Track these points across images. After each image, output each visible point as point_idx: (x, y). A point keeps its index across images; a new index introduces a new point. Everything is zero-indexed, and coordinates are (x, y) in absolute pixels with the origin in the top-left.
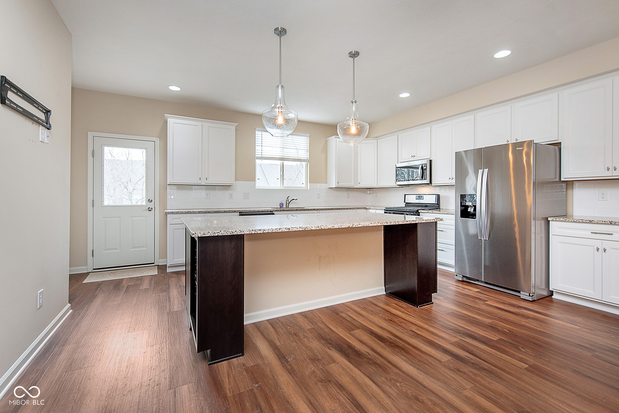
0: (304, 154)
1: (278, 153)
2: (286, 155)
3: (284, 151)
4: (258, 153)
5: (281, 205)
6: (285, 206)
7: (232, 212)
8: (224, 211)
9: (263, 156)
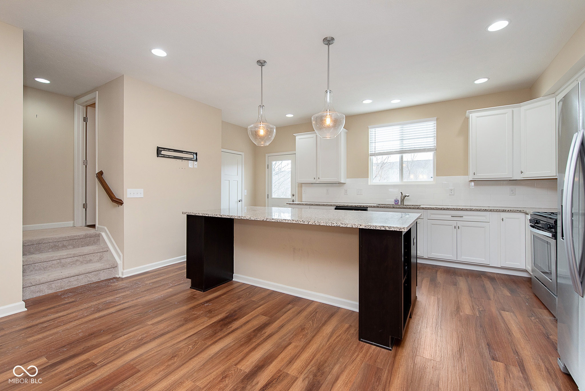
0: (431, 142)
1: (396, 146)
2: (406, 147)
3: (404, 143)
4: (371, 150)
5: (396, 201)
6: (400, 203)
7: (329, 205)
8: (323, 205)
9: (376, 152)
